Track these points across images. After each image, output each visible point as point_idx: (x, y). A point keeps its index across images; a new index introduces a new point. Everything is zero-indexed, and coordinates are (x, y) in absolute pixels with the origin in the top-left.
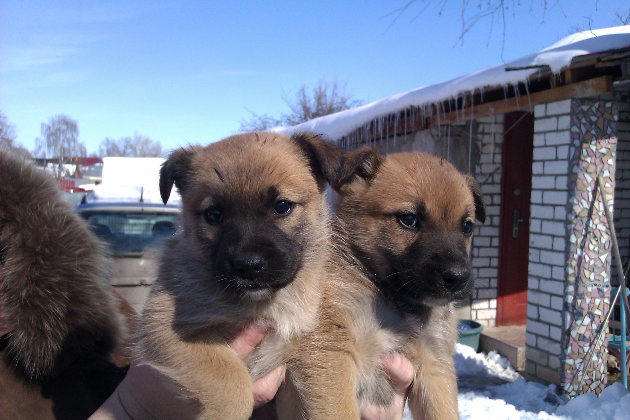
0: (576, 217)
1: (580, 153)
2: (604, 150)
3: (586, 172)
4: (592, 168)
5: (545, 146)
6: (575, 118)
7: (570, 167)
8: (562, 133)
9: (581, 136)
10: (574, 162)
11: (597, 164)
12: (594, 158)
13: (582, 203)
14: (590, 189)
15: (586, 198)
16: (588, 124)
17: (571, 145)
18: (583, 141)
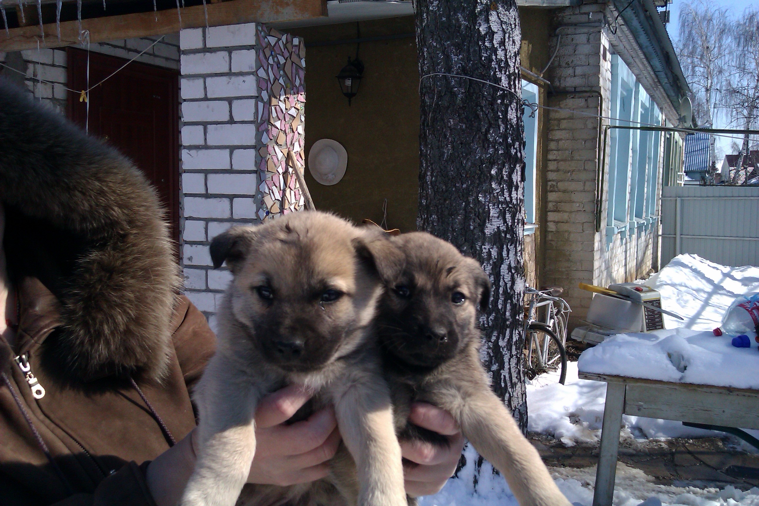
0: (268, 213)
1: (270, 113)
2: (293, 112)
4: (282, 139)
5: (206, 99)
6: (261, 56)
8: (241, 78)
9: (270, 86)
10: (263, 128)
11: (287, 132)
12: (283, 122)
13: (273, 193)
14: (281, 170)
15: (278, 185)
17: (258, 98)
18: (272, 95)
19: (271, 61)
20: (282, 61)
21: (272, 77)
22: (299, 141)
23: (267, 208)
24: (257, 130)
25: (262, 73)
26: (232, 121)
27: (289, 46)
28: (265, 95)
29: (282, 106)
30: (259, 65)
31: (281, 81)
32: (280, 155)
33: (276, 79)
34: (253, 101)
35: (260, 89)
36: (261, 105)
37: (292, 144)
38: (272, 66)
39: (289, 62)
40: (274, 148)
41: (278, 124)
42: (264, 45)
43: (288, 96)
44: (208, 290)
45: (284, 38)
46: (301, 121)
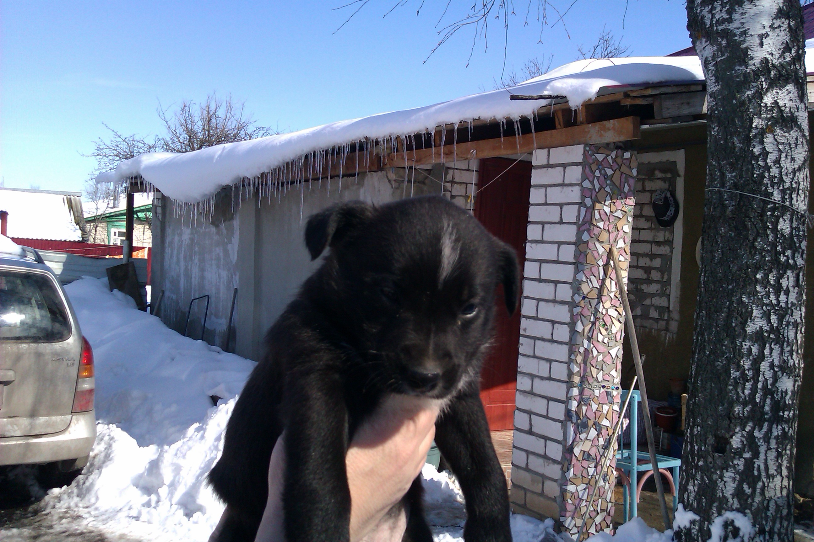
0: (584, 298)
1: (592, 215)
2: (619, 214)
3: (598, 241)
4: (604, 236)
5: (546, 204)
6: (587, 170)
7: (579, 234)
8: (570, 188)
9: (594, 193)
10: (584, 228)
11: (610, 231)
12: (607, 223)
13: (591, 281)
14: (601, 263)
15: (596, 275)
16: (602, 178)
17: (581, 204)
18: (596, 200)
19: (597, 173)
20: (609, 172)
21: (597, 186)
22: (624, 238)
23: (583, 293)
24: (578, 229)
25: (587, 184)
26: (561, 222)
27: (619, 160)
28: (588, 202)
29: (607, 209)
30: (584, 177)
31: (608, 189)
32: (601, 250)
33: (601, 188)
34: (577, 207)
35: (583, 197)
36: (583, 210)
37: (616, 241)
38: (598, 178)
39: (618, 173)
40: (595, 244)
41: (601, 225)
42: (591, 161)
43: (615, 201)
44: (534, 357)
45: (614, 154)
46: (628, 222)
